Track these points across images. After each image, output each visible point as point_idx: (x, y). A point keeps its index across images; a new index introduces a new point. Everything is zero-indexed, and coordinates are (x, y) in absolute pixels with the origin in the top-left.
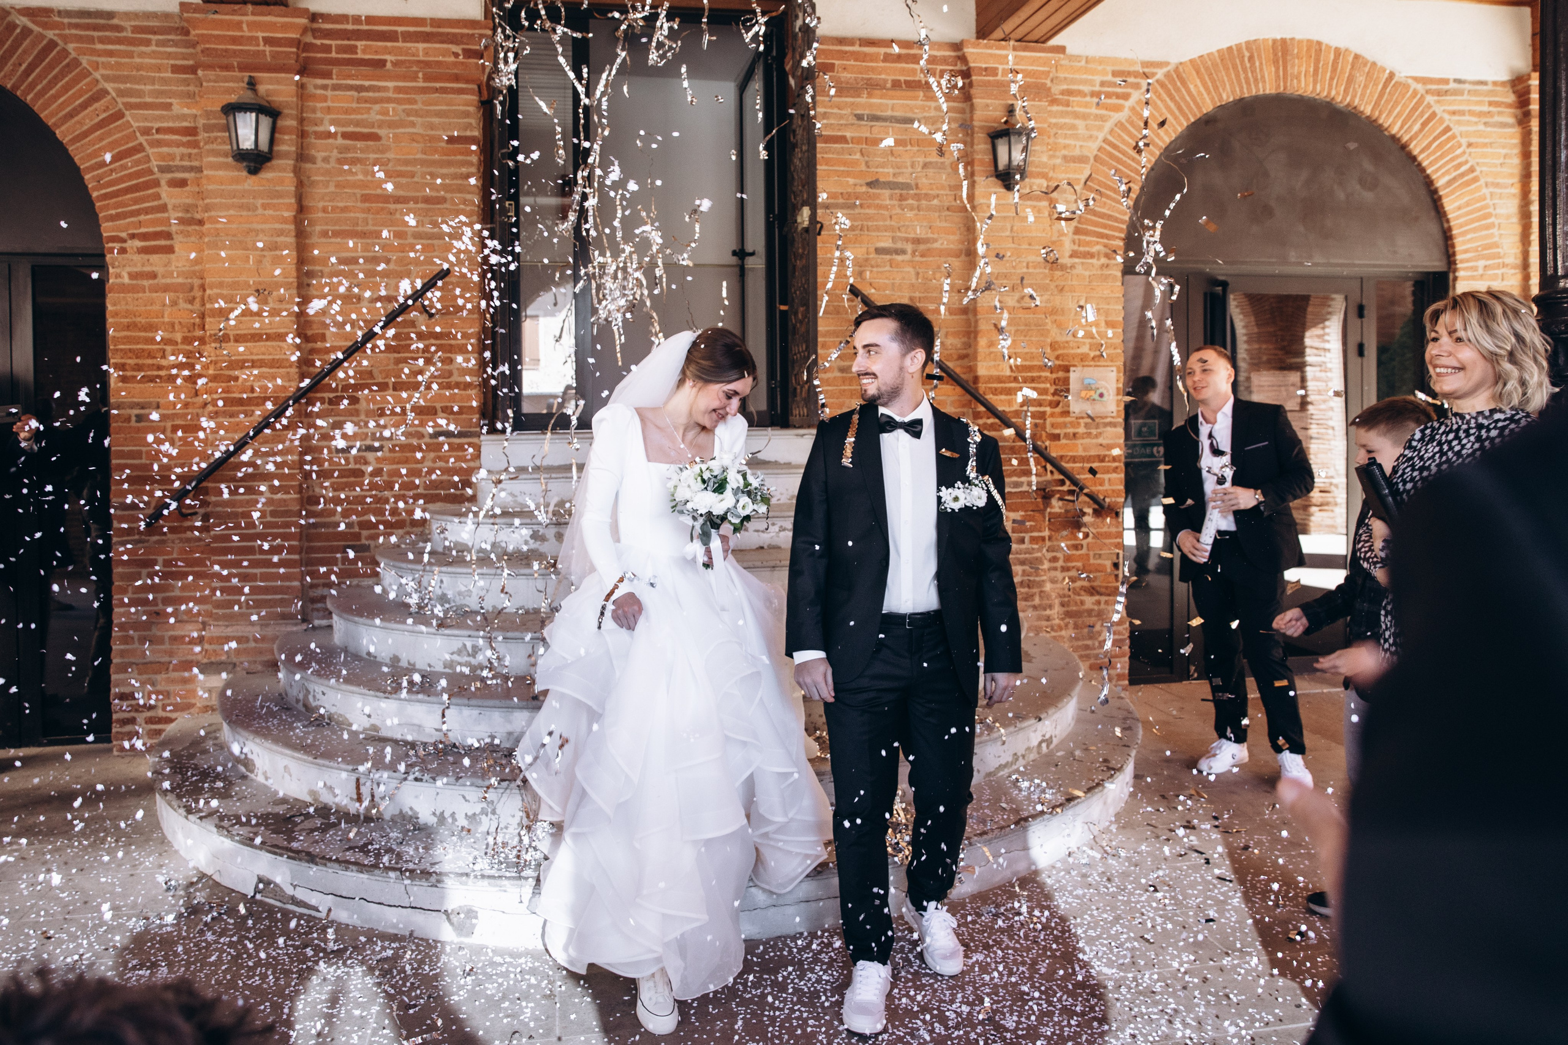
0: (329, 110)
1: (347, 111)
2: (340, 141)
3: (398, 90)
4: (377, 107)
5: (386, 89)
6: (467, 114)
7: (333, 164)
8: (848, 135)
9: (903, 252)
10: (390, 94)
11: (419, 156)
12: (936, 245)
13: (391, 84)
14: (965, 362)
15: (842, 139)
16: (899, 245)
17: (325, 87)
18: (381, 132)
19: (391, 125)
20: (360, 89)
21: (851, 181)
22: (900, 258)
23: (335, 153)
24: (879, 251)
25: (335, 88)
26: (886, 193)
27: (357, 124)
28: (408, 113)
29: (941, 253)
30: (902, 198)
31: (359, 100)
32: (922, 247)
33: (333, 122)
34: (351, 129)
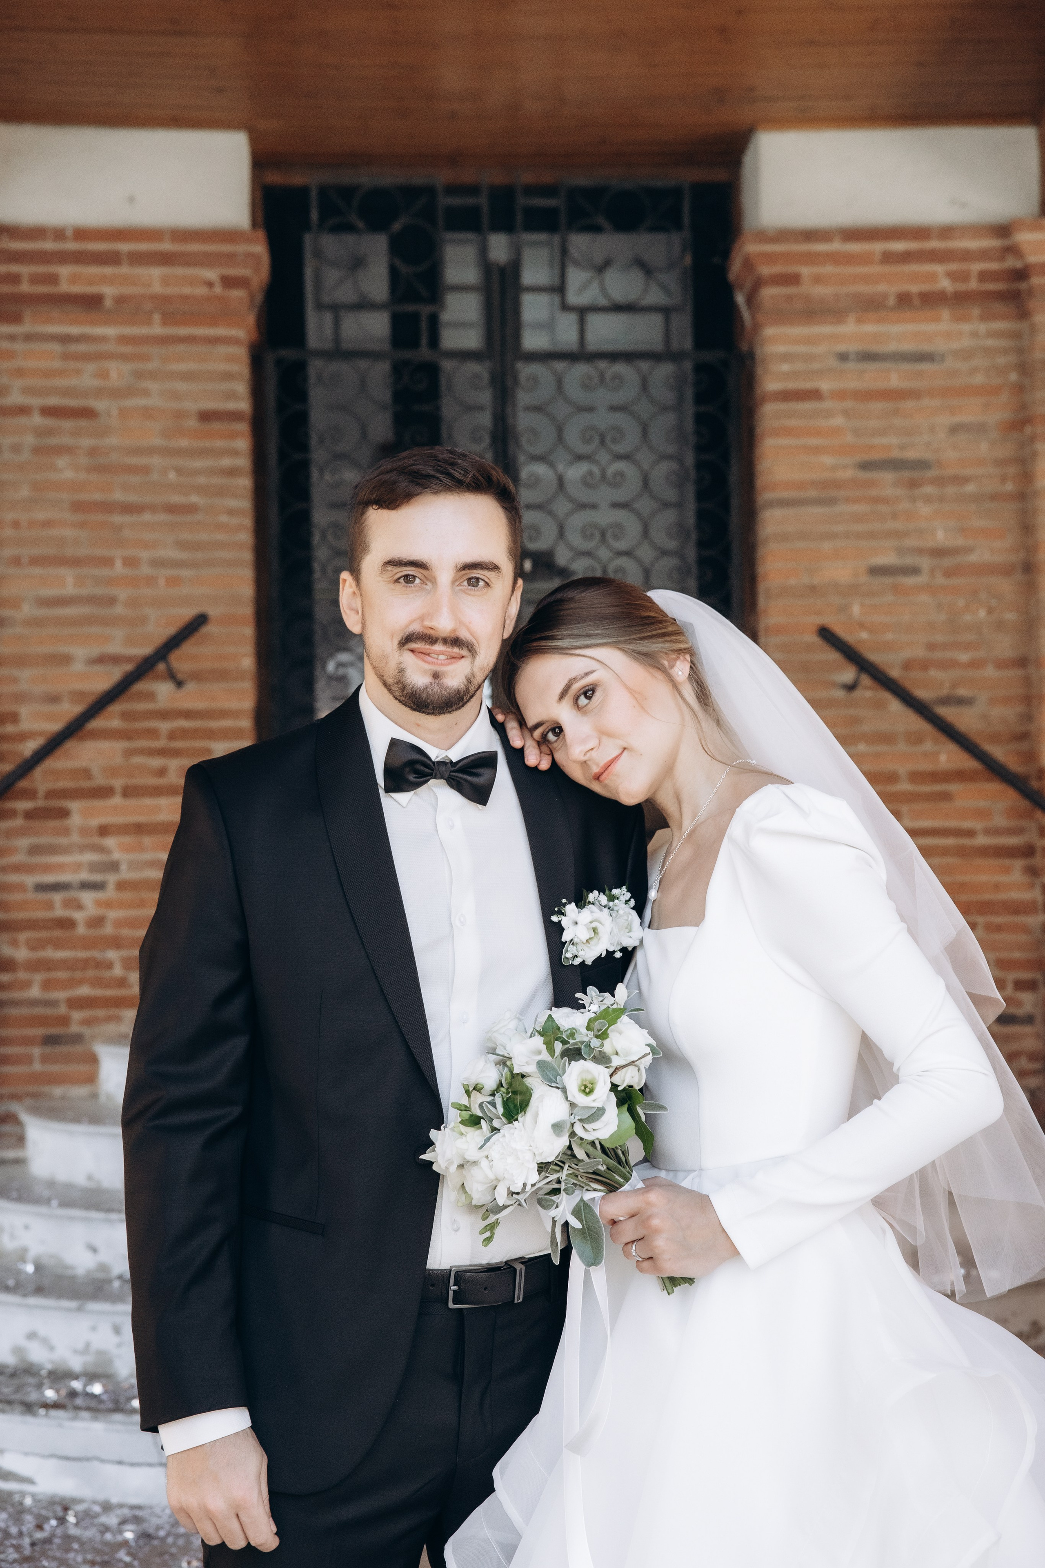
0: (20, 372)
1: (48, 374)
2: (37, 419)
3: (123, 340)
4: (91, 367)
5: (103, 339)
6: (228, 376)
7: (26, 456)
8: (825, 386)
9: (914, 571)
10: (112, 347)
11: (158, 441)
12: (973, 558)
13: (110, 331)
14: (1024, 746)
15: (814, 395)
16: (909, 561)
17: (12, 338)
18: (100, 405)
19: (116, 393)
20: (65, 339)
21: (828, 460)
22: (910, 581)
23: (30, 440)
24: (876, 571)
25: (30, 338)
26: (888, 477)
27: (67, 392)
28: (139, 375)
29: (981, 570)
30: (913, 484)
31: (65, 357)
32: (948, 562)
33: (28, 391)
34: (53, 401)
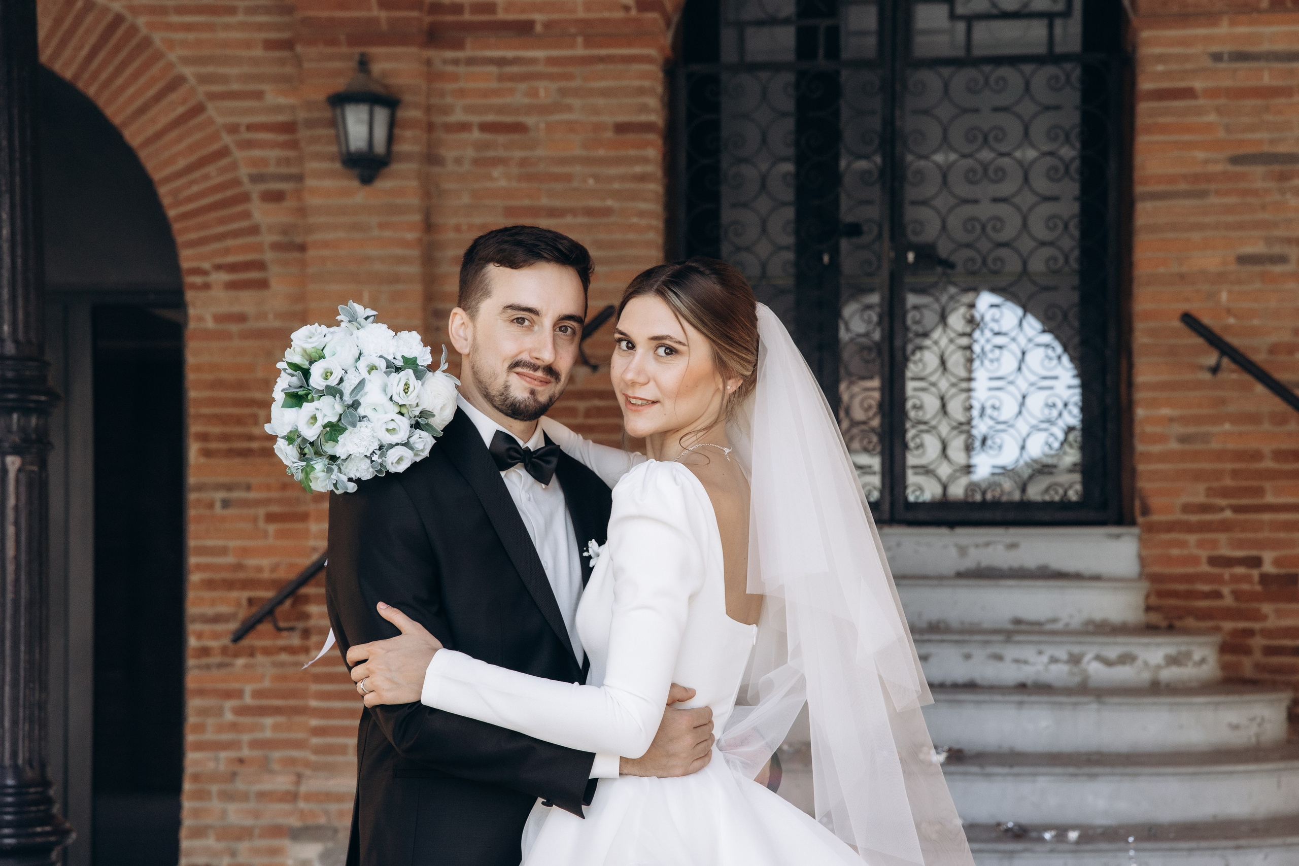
0: (462, 93)
1: (486, 94)
2: (476, 134)
3: (551, 61)
4: (523, 86)
5: (533, 61)
6: (641, 91)
7: (467, 167)
8: (1198, 85)
9: (1282, 259)
10: (540, 68)
11: (578, 152)
13: (540, 54)
15: (1188, 93)
16: (1277, 250)
17: (456, 62)
18: (530, 120)
19: (543, 110)
20: (501, 62)
21: (1201, 155)
22: (1278, 269)
23: (470, 153)
24: (1243, 260)
25: (471, 61)
26: (1259, 170)
27: (501, 110)
28: (563, 92)
30: (1283, 177)
31: (501, 78)
33: (468, 109)
34: (490, 118)
